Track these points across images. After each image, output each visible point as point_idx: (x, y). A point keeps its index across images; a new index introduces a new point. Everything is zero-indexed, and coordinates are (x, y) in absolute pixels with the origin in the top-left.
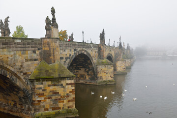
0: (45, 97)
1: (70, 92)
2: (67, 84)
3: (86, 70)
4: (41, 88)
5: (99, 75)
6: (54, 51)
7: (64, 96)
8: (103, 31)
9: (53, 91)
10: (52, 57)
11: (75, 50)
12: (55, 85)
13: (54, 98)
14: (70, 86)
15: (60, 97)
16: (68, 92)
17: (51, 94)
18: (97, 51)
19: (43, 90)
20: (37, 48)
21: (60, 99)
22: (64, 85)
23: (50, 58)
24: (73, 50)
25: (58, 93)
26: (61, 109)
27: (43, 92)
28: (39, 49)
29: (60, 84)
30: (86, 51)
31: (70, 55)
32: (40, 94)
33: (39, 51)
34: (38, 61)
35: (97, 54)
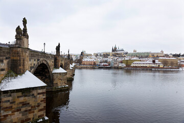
0: (13, 110)
1: (41, 101)
2: (39, 94)
3: (42, 78)
4: (9, 101)
5: (55, 82)
6: (24, 61)
7: (35, 106)
8: (59, 44)
9: (23, 102)
10: (21, 67)
11: (38, 60)
12: (25, 96)
13: (23, 109)
14: (41, 95)
15: (30, 108)
16: (39, 102)
17: (21, 105)
18: (53, 61)
19: (11, 103)
20: (5, 57)
21: (30, 110)
22: (35, 95)
23: (20, 67)
24: (37, 60)
25: (29, 103)
26: (31, 120)
27: (11, 105)
28: (6, 59)
29: (31, 94)
30: (46, 61)
31: (34, 65)
32: (7, 108)
33: (7, 60)
34: (5, 72)
35: (53, 64)
